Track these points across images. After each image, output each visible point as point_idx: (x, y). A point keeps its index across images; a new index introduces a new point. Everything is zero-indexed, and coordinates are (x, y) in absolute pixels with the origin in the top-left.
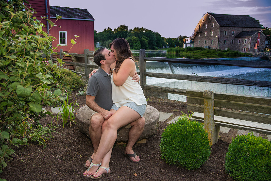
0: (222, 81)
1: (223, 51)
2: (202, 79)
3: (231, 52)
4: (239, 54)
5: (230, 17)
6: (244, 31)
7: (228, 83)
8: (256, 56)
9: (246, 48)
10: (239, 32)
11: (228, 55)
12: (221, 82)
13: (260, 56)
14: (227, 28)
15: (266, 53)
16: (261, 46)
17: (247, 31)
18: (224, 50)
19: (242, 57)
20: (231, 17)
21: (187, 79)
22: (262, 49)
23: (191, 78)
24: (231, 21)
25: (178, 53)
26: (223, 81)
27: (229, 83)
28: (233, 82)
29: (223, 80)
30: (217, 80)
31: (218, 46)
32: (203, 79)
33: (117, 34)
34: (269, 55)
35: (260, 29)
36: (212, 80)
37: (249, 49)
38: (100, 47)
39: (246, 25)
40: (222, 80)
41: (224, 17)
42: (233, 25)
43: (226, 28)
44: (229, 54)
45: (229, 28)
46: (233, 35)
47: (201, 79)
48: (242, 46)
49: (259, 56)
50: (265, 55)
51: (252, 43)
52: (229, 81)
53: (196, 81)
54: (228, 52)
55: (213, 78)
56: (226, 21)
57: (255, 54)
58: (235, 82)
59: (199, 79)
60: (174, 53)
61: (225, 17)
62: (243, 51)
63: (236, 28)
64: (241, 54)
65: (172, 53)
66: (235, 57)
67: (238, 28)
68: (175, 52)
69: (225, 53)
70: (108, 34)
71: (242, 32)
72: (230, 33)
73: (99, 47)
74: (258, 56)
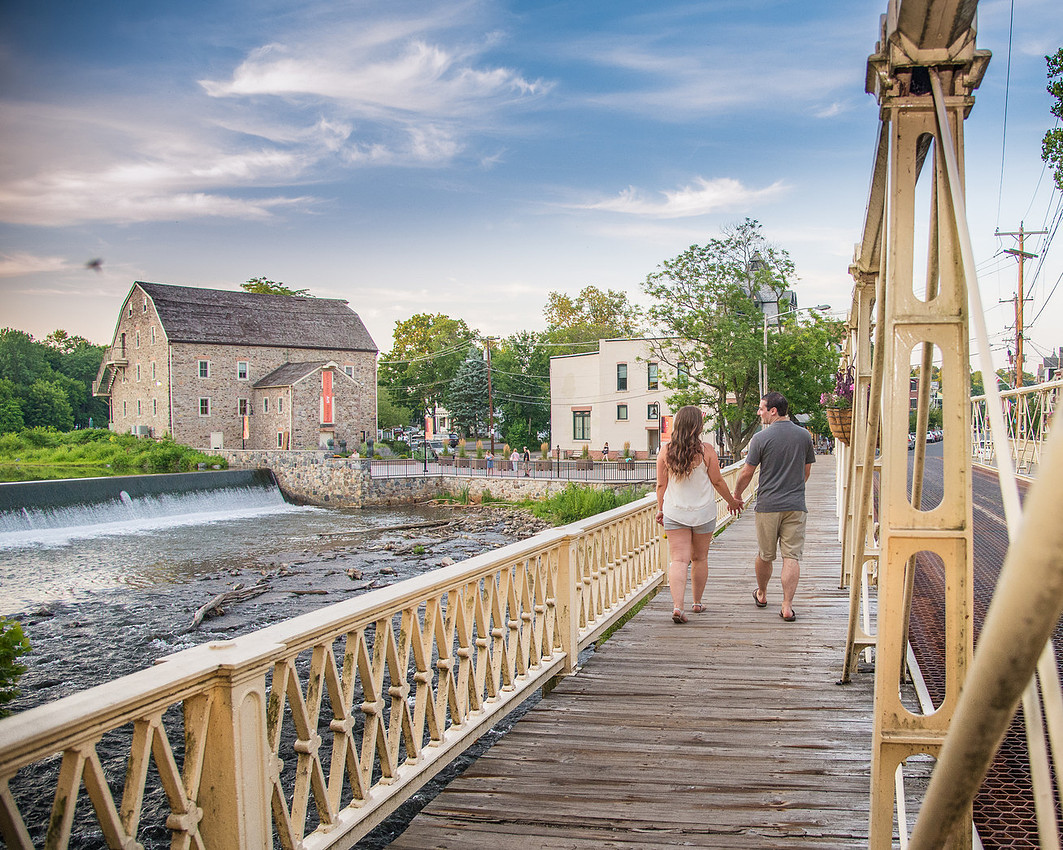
10: (273, 366)
14: (210, 346)
15: (266, 454)
16: (345, 425)
24: (237, 321)
31: (170, 425)
34: (275, 463)
35: (370, 355)
41: (214, 303)
43: (201, 347)
45: (222, 349)
46: (243, 379)
48: (274, 424)
50: (265, 462)
51: (297, 413)
57: (237, 461)
61: (222, 302)
62: (277, 445)
63: (253, 351)
67: (265, 349)
71: (289, 364)
72: (224, 371)
74: (244, 466)
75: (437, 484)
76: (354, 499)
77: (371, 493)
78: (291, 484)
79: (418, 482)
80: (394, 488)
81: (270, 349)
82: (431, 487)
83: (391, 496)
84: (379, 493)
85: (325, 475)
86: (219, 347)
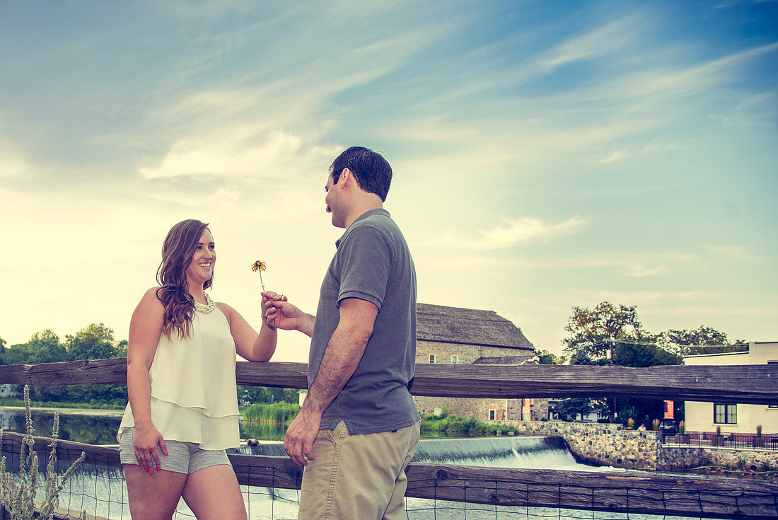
0: (667, 496)
1: (430, 419)
2: (531, 488)
3: (454, 422)
4: (480, 428)
5: (441, 313)
6: (486, 357)
7: (706, 509)
8: (530, 435)
9: (497, 411)
10: (472, 359)
11: (444, 432)
12: (661, 507)
13: (541, 435)
14: (436, 343)
15: (557, 425)
16: (539, 405)
17: (496, 358)
18: (431, 415)
19: (489, 436)
20: (444, 313)
21: (431, 491)
22: (543, 413)
23: (461, 483)
24: (445, 326)
25: (281, 420)
26: (675, 496)
27: (716, 509)
28: (741, 501)
29: (676, 492)
30: (630, 492)
32: (539, 488)
33: (75, 354)
34: (566, 432)
35: (531, 353)
36: (596, 492)
37: (506, 414)
38: (12, 394)
39: (491, 339)
40: (669, 492)
41: (424, 312)
42: (454, 337)
43: (431, 344)
44: (447, 427)
45: (443, 346)
47: (524, 487)
48: (484, 404)
49: (537, 435)
50: (556, 431)
52: (714, 498)
53: (494, 500)
54: (445, 422)
55: (604, 483)
56: (430, 325)
57: (527, 429)
58: (757, 501)
59: (510, 486)
60: (270, 421)
61: (428, 312)
62: (489, 419)
63: (461, 347)
64: (485, 428)
65: (261, 420)
66: (469, 437)
67: (467, 346)
68: (271, 417)
69: (436, 424)
70: (42, 352)
71: (482, 358)
72: (445, 360)
73: (9, 396)
74: (534, 434)
75: (699, 455)
76: (649, 463)
77: (661, 459)
78: (582, 449)
79: (687, 452)
80: (674, 456)
81: (471, 346)
82: (695, 456)
83: (673, 461)
84: (666, 459)
85: (618, 443)
86: (441, 344)
